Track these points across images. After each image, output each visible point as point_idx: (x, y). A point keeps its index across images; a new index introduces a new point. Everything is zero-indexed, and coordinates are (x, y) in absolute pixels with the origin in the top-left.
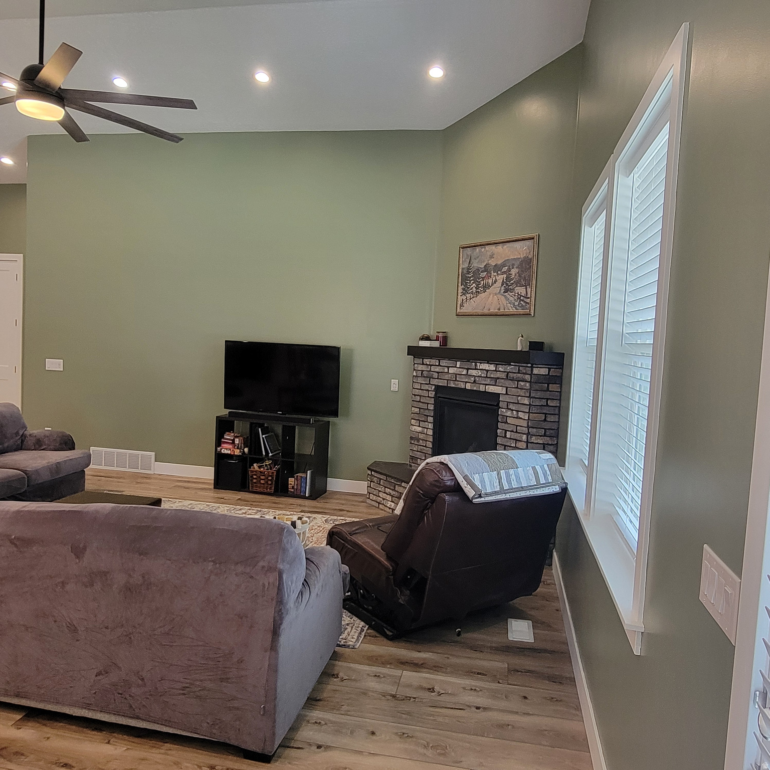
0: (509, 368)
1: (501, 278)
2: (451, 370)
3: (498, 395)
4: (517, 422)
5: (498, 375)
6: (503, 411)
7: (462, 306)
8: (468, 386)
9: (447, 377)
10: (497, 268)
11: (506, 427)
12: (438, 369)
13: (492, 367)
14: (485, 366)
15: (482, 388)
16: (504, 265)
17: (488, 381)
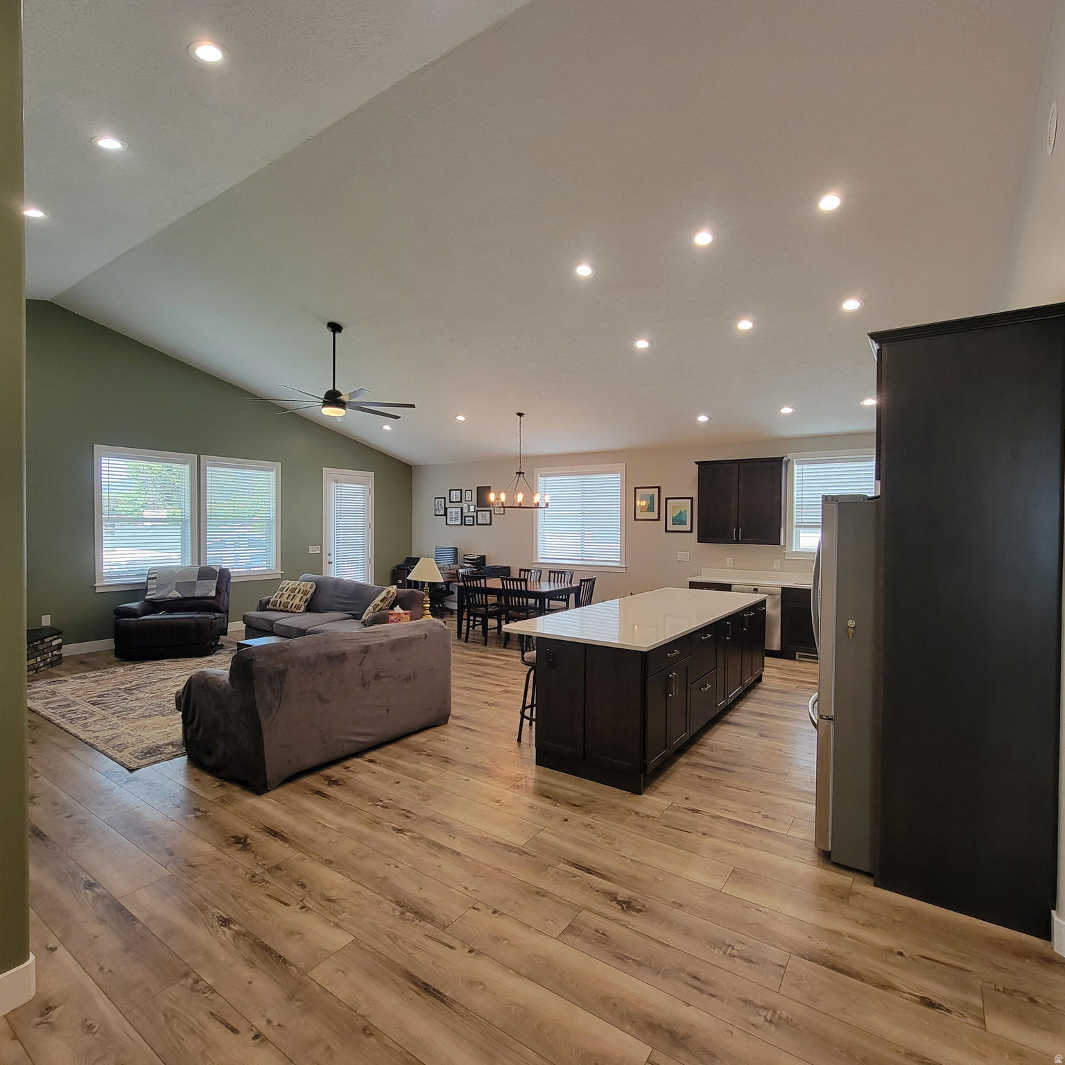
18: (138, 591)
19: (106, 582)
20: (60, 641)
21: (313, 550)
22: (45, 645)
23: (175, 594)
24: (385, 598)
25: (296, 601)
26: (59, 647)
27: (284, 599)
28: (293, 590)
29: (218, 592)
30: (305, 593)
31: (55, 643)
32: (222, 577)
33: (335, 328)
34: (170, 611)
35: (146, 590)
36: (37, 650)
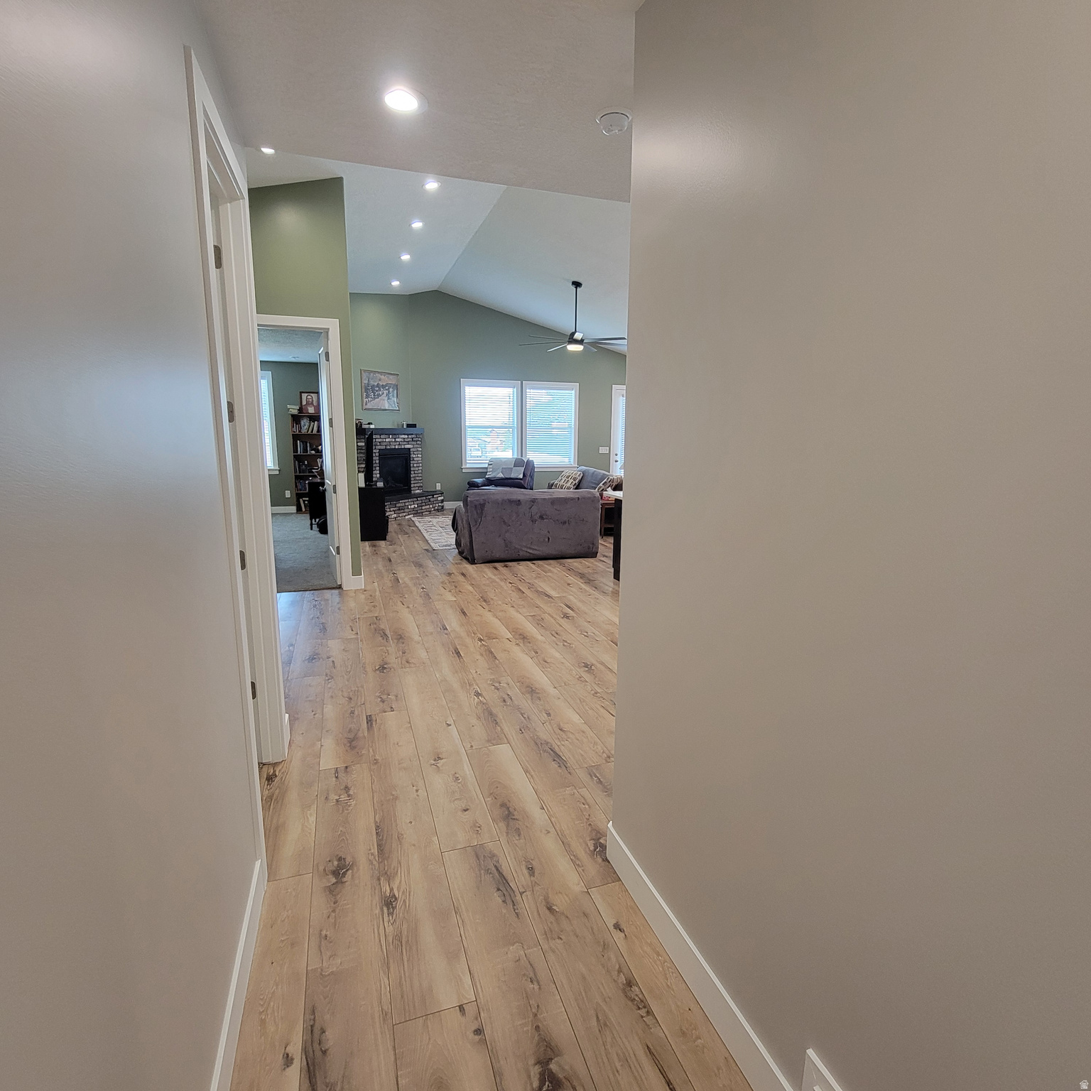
0: (413, 436)
1: (385, 392)
2: (387, 440)
3: (409, 449)
4: (418, 459)
5: (409, 440)
6: (412, 456)
7: (366, 404)
8: (397, 447)
9: (385, 444)
10: (383, 386)
11: (414, 462)
12: (380, 440)
13: (406, 436)
14: (403, 436)
15: (403, 447)
16: (386, 385)
17: (405, 443)
18: (482, 473)
19: (468, 466)
20: (442, 498)
21: (603, 450)
22: (434, 499)
23: (501, 475)
24: (606, 482)
25: (568, 485)
26: (442, 501)
27: (561, 483)
28: (568, 477)
29: (524, 475)
30: (575, 479)
31: (439, 499)
32: (529, 466)
33: (577, 284)
34: (496, 486)
35: (487, 472)
36: (430, 501)
